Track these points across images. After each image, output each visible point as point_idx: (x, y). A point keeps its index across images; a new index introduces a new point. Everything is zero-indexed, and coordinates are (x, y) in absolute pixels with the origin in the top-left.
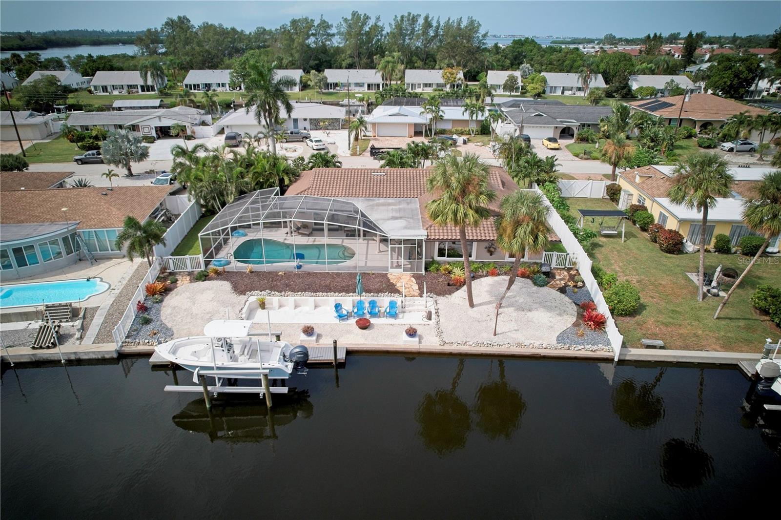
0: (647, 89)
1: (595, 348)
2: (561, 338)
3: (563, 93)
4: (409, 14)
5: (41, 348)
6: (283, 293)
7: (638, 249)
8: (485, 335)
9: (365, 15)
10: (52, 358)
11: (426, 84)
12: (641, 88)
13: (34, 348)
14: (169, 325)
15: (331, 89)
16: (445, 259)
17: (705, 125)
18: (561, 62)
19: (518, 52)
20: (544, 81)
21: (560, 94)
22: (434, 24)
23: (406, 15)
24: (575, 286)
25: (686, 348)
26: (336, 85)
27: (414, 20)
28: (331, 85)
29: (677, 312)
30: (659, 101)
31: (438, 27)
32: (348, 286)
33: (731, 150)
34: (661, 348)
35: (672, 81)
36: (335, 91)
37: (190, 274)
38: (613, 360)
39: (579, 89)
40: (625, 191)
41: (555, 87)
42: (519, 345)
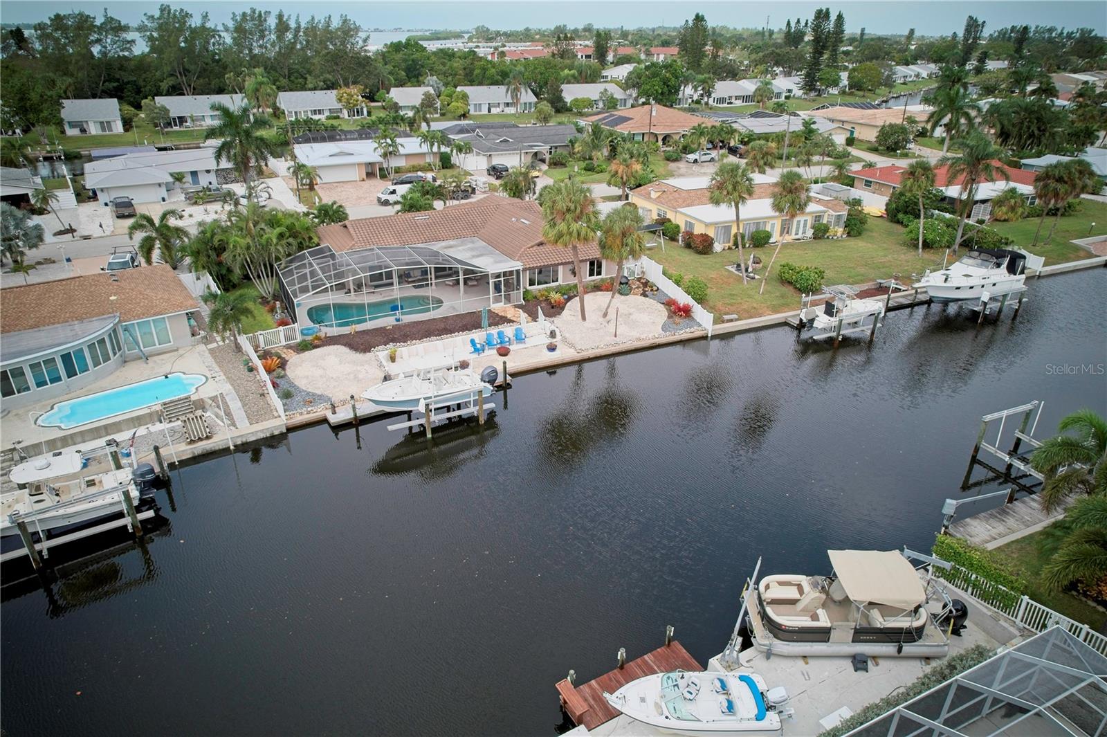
0: (583, 100)
1: (692, 330)
2: (664, 328)
3: (489, 111)
4: (254, 11)
5: (200, 439)
6: (409, 342)
7: (679, 255)
8: (608, 338)
9: (182, 10)
10: (217, 448)
11: (315, 111)
12: (576, 100)
13: (192, 442)
14: (318, 392)
15: (176, 125)
16: (536, 287)
17: (666, 139)
18: (468, 71)
19: (413, 60)
20: (465, 97)
21: (486, 112)
22: (293, 25)
23: (249, 12)
24: (652, 290)
25: (751, 317)
26: (182, 120)
27: (260, 19)
28: (174, 119)
29: (734, 295)
30: (614, 115)
31: (298, 29)
32: (465, 325)
33: (696, 161)
34: (737, 320)
35: (606, 90)
36: (182, 129)
37: (288, 347)
38: (707, 336)
39: (508, 105)
40: (641, 208)
41: (480, 104)
42: (639, 339)
